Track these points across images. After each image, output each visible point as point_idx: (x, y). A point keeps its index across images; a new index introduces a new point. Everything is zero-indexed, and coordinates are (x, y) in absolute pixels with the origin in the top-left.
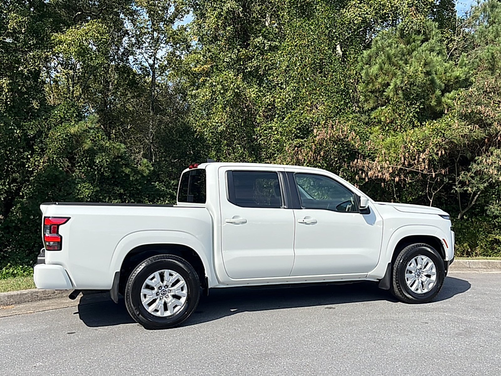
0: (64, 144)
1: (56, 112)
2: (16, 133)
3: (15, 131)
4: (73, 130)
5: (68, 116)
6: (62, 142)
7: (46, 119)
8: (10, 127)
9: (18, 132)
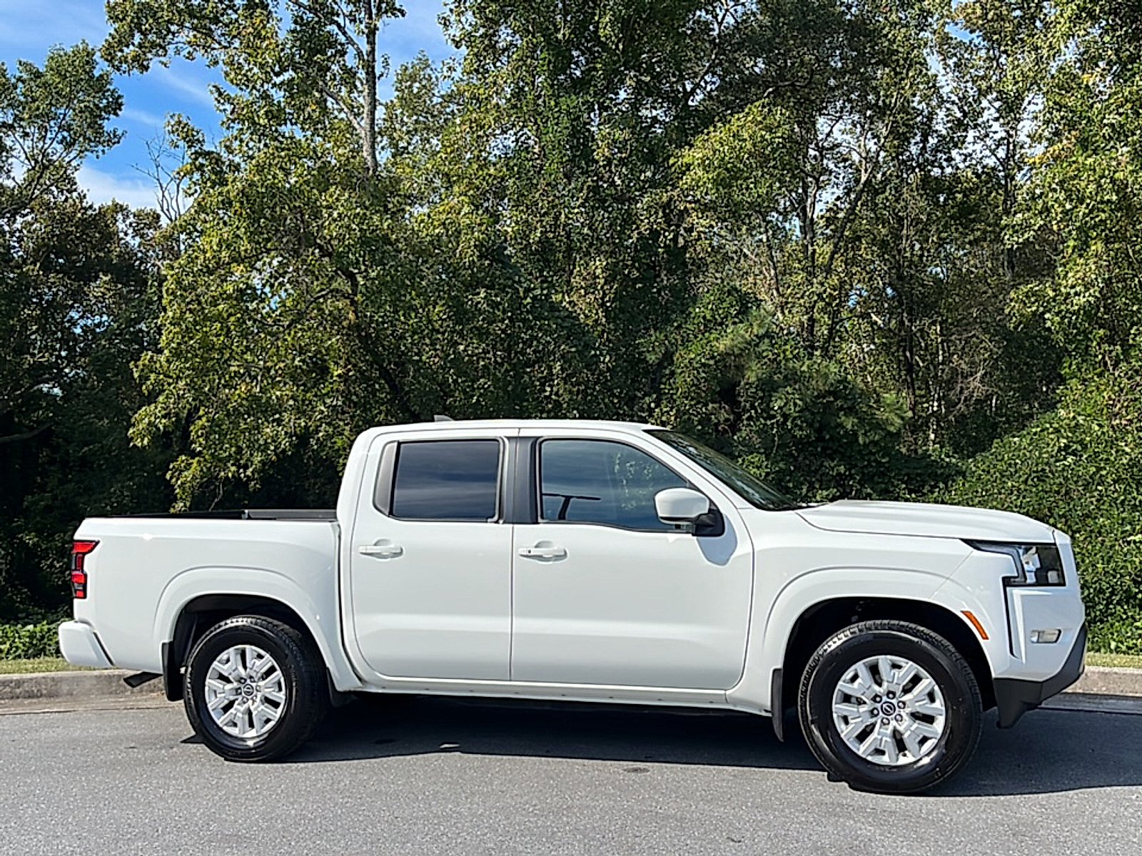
0: (703, 375)
1: (697, 310)
2: (603, 362)
3: (602, 359)
4: (722, 345)
5: (719, 315)
6: (698, 373)
7: (679, 327)
8: (593, 352)
9: (607, 360)
